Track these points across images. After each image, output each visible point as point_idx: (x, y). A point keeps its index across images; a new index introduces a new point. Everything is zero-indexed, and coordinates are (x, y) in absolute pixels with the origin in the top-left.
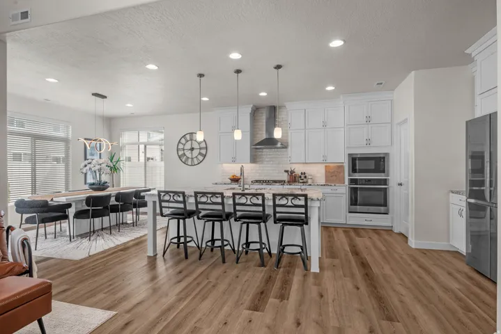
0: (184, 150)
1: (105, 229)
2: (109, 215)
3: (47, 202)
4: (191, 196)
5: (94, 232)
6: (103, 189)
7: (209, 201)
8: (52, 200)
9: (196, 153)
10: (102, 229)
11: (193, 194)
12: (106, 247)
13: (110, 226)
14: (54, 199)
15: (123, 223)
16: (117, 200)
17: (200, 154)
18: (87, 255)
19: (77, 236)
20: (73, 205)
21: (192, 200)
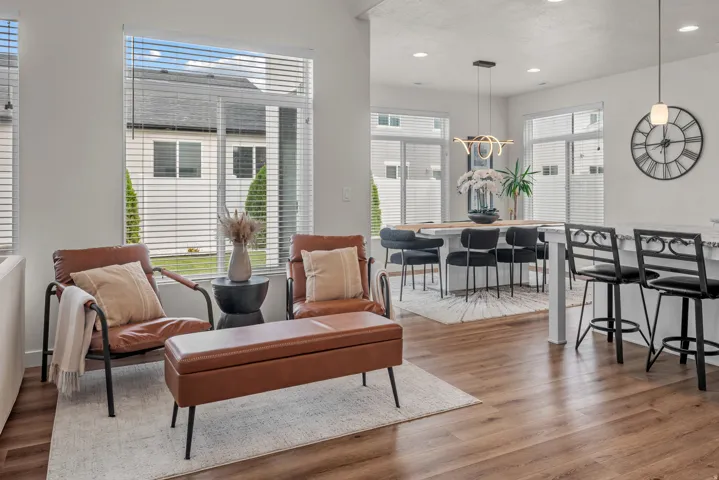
0: (646, 145)
1: (492, 288)
2: (495, 265)
3: (412, 233)
4: (628, 238)
5: (475, 290)
6: (489, 222)
7: (667, 251)
8: (419, 232)
9: (674, 151)
10: (488, 288)
11: (632, 235)
12: (488, 316)
13: (498, 286)
14: (423, 231)
15: (521, 285)
16: (509, 240)
17: (685, 153)
18: (459, 320)
19: (452, 292)
20: (446, 242)
21: (630, 246)
